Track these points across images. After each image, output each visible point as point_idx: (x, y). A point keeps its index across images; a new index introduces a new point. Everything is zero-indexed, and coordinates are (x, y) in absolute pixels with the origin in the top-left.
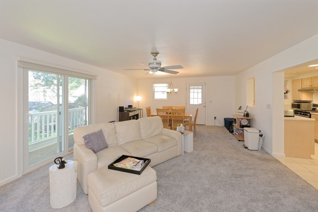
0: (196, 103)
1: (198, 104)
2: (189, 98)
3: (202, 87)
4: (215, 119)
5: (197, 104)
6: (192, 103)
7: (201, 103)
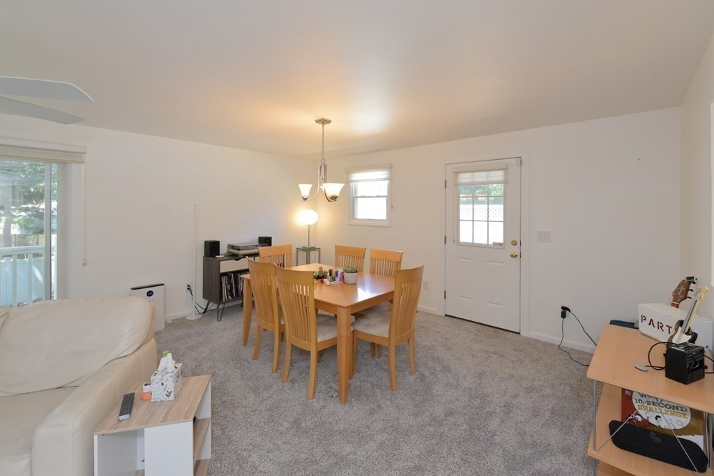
0: (481, 239)
1: (491, 243)
2: (457, 220)
3: (506, 174)
4: (563, 315)
5: (485, 242)
6: (465, 237)
7: (501, 240)
